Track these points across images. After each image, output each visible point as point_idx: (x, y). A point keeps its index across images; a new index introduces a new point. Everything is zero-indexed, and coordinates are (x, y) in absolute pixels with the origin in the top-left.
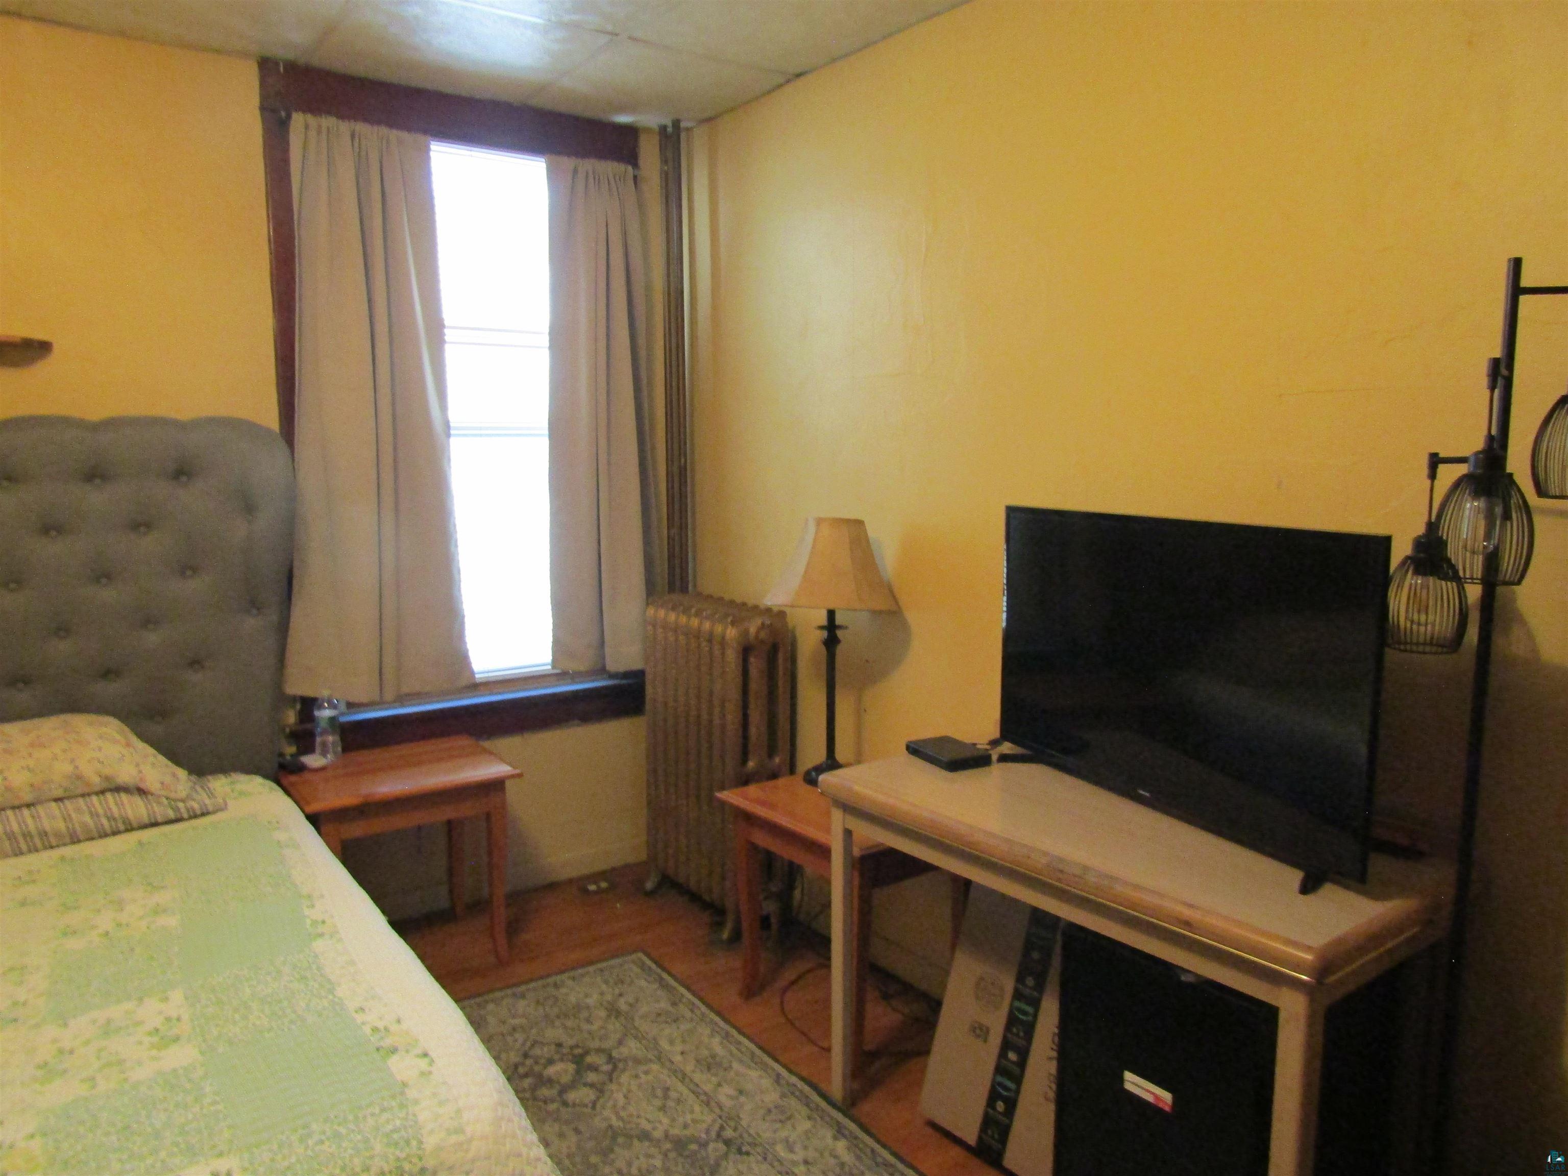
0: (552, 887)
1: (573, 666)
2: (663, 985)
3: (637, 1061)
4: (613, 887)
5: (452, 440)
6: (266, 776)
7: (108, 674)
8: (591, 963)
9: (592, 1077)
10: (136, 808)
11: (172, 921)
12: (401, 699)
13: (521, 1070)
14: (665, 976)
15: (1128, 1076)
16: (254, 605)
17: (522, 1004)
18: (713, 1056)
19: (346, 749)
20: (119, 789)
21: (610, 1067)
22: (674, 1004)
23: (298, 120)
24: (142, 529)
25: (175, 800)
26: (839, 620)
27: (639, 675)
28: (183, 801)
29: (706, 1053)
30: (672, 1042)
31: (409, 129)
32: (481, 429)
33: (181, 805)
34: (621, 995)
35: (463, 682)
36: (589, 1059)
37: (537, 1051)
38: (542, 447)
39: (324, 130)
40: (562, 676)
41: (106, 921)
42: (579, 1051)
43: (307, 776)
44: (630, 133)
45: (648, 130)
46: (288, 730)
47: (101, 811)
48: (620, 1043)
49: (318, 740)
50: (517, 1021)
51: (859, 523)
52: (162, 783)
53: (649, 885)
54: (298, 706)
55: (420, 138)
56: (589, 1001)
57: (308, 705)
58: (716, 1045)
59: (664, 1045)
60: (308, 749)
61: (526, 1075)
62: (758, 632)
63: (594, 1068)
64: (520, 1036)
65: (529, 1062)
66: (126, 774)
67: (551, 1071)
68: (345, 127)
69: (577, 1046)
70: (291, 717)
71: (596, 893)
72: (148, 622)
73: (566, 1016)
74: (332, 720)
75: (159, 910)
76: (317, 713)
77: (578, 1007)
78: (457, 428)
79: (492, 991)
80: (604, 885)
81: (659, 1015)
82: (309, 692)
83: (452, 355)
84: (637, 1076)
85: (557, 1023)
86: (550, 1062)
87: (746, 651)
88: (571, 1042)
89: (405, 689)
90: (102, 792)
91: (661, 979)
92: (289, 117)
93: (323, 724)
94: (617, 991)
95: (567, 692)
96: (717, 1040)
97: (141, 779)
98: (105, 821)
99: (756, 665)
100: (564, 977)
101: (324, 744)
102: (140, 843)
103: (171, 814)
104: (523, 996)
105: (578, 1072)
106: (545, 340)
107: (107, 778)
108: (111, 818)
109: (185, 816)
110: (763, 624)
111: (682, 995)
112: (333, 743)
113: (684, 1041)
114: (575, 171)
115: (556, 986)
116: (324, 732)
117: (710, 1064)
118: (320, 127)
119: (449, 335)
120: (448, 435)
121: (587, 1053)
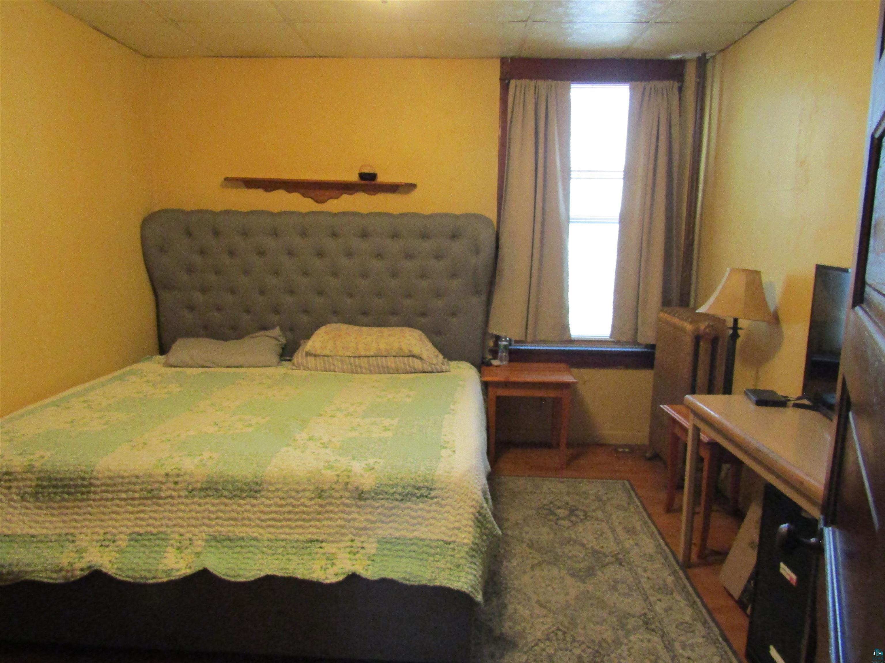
0: (603, 445)
1: (623, 339)
2: (629, 496)
3: (597, 519)
4: (632, 452)
5: (571, 225)
6: (473, 364)
7: (423, 314)
8: (601, 478)
9: (573, 518)
10: (417, 364)
11: (409, 400)
12: (534, 342)
13: (546, 507)
14: (632, 492)
15: (782, 565)
16: (477, 293)
17: (561, 485)
18: (633, 528)
19: (510, 361)
20: (413, 356)
21: (584, 517)
22: (629, 504)
23: (513, 82)
24: (439, 259)
25: (432, 364)
26: (740, 325)
27: (653, 347)
28: (434, 365)
29: (630, 526)
30: (617, 517)
31: (561, 80)
32: (585, 219)
33: (433, 366)
34: (606, 494)
35: (565, 338)
36: (577, 512)
37: (556, 503)
38: (616, 227)
39: (523, 86)
40: (618, 342)
41: (390, 396)
42: (574, 508)
43: (491, 368)
44: (681, 63)
45: (689, 60)
46: (489, 348)
47: (406, 363)
48: (594, 511)
49: (500, 354)
50: (555, 490)
51: (758, 273)
52: (428, 357)
53: (648, 455)
54: (494, 339)
55: (566, 83)
56: (591, 492)
57: (498, 338)
58: (638, 525)
59: (613, 517)
60: (495, 358)
61: (547, 509)
62: (705, 329)
63: (577, 516)
64: (553, 496)
65: (551, 505)
66: (416, 351)
67: (558, 511)
68: (532, 83)
69: (574, 506)
70: (491, 343)
71: (621, 452)
72: (438, 295)
73: (577, 494)
74: (505, 346)
75: (409, 396)
76: (500, 343)
77: (584, 493)
78: (574, 219)
79: (551, 477)
80: (627, 450)
81: (618, 506)
82: (499, 333)
83: (574, 185)
84: (593, 524)
85: (571, 496)
86: (559, 508)
87: (698, 339)
88: (573, 504)
89: (538, 338)
90: (408, 356)
91: (629, 493)
92: (509, 82)
93: (502, 347)
94: (605, 492)
95: (617, 351)
96: (640, 523)
97: (421, 354)
98: (408, 367)
99: (704, 346)
100: (585, 480)
101: (501, 357)
102: (417, 377)
103: (430, 369)
104: (563, 482)
105: (569, 515)
106: (621, 175)
107: (410, 351)
108: (410, 366)
109: (435, 371)
110: (709, 325)
111: (635, 502)
112: (506, 356)
113: (624, 519)
114: (644, 89)
115: (580, 483)
116: (502, 352)
117: (631, 531)
118: (521, 84)
119: (573, 175)
120: (568, 222)
121: (577, 510)
